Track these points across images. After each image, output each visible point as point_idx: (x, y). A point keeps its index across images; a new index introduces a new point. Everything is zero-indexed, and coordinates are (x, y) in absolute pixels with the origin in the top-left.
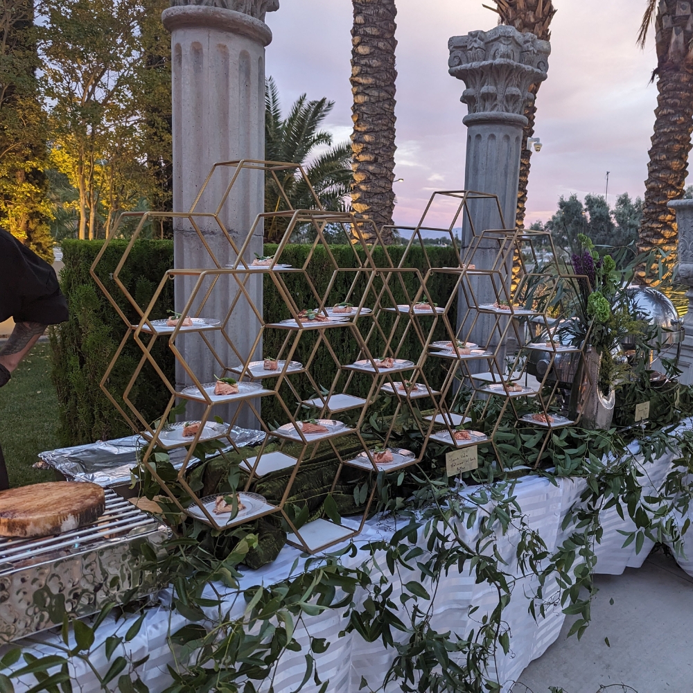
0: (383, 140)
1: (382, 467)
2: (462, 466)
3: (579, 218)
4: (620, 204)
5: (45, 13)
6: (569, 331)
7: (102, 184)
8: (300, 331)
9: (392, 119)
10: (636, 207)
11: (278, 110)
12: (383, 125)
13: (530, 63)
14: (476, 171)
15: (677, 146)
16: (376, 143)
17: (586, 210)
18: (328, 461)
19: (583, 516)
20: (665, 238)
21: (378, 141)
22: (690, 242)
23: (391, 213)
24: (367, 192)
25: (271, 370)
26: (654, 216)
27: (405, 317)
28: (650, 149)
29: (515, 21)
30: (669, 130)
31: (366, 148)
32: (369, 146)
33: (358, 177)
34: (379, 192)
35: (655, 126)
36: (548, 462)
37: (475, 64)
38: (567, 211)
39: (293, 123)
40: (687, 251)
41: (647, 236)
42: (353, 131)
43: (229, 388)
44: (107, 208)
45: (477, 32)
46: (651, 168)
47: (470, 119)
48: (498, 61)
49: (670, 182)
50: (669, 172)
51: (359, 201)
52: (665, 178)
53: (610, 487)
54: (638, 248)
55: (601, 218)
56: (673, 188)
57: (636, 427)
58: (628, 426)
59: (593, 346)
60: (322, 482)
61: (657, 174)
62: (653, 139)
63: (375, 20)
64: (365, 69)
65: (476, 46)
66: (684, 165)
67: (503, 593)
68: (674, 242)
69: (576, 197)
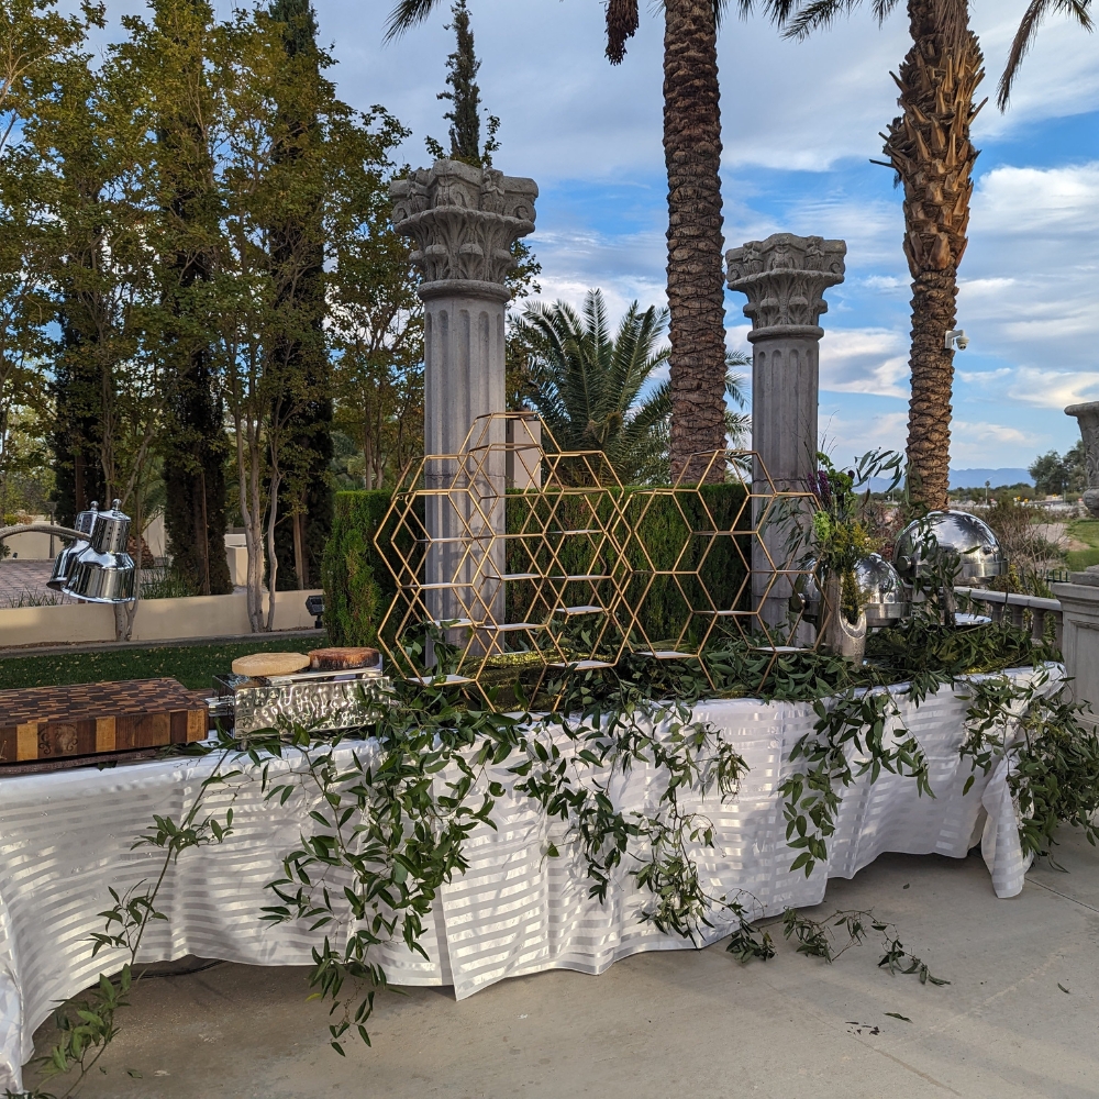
5: (334, 255)
11: (604, 332)
12: (708, 342)
13: (818, 267)
21: (701, 363)
24: (688, 428)
29: (916, 176)
31: (687, 373)
32: (690, 370)
33: (677, 410)
34: (704, 426)
37: (751, 277)
45: (752, 243)
47: (755, 335)
48: (775, 271)
51: (679, 440)
63: (693, 218)
64: (682, 277)
65: (751, 257)
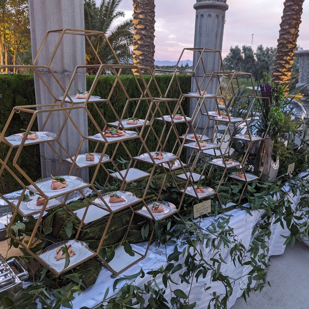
0: (149, 17)
1: (158, 217)
2: (202, 211)
3: (239, 56)
4: (259, 50)
6: (256, 127)
7: (10, 40)
8: (106, 144)
9: (153, 6)
10: (266, 51)
11: (94, 2)
12: (149, 9)
14: (201, 34)
15: (294, 22)
16: (145, 19)
17: (242, 53)
18: (126, 211)
19: (262, 227)
20: (286, 68)
21: (146, 18)
22: (305, 72)
23: (153, 55)
24: (141, 45)
25: (90, 161)
26: (281, 57)
27: (169, 124)
28: (280, 23)
30: (290, 13)
31: (141, 22)
32: (142, 21)
33: (137, 37)
34: (147, 45)
35: (283, 11)
36: (245, 200)
38: (234, 53)
39: (102, 8)
40: (304, 77)
41: (278, 67)
42: (133, 12)
43: (60, 185)
44: (14, 52)
46: (281, 33)
47: (198, 5)
49: (290, 40)
50: (290, 35)
51: (137, 49)
52: (287, 38)
53: (277, 213)
54: (273, 73)
55: (249, 57)
56: (291, 43)
57: (286, 175)
58: (282, 174)
59: (269, 136)
60: (123, 224)
61: (284, 36)
62: (282, 18)
66: (297, 31)
67: (228, 289)
68: (291, 70)
69: (238, 46)
